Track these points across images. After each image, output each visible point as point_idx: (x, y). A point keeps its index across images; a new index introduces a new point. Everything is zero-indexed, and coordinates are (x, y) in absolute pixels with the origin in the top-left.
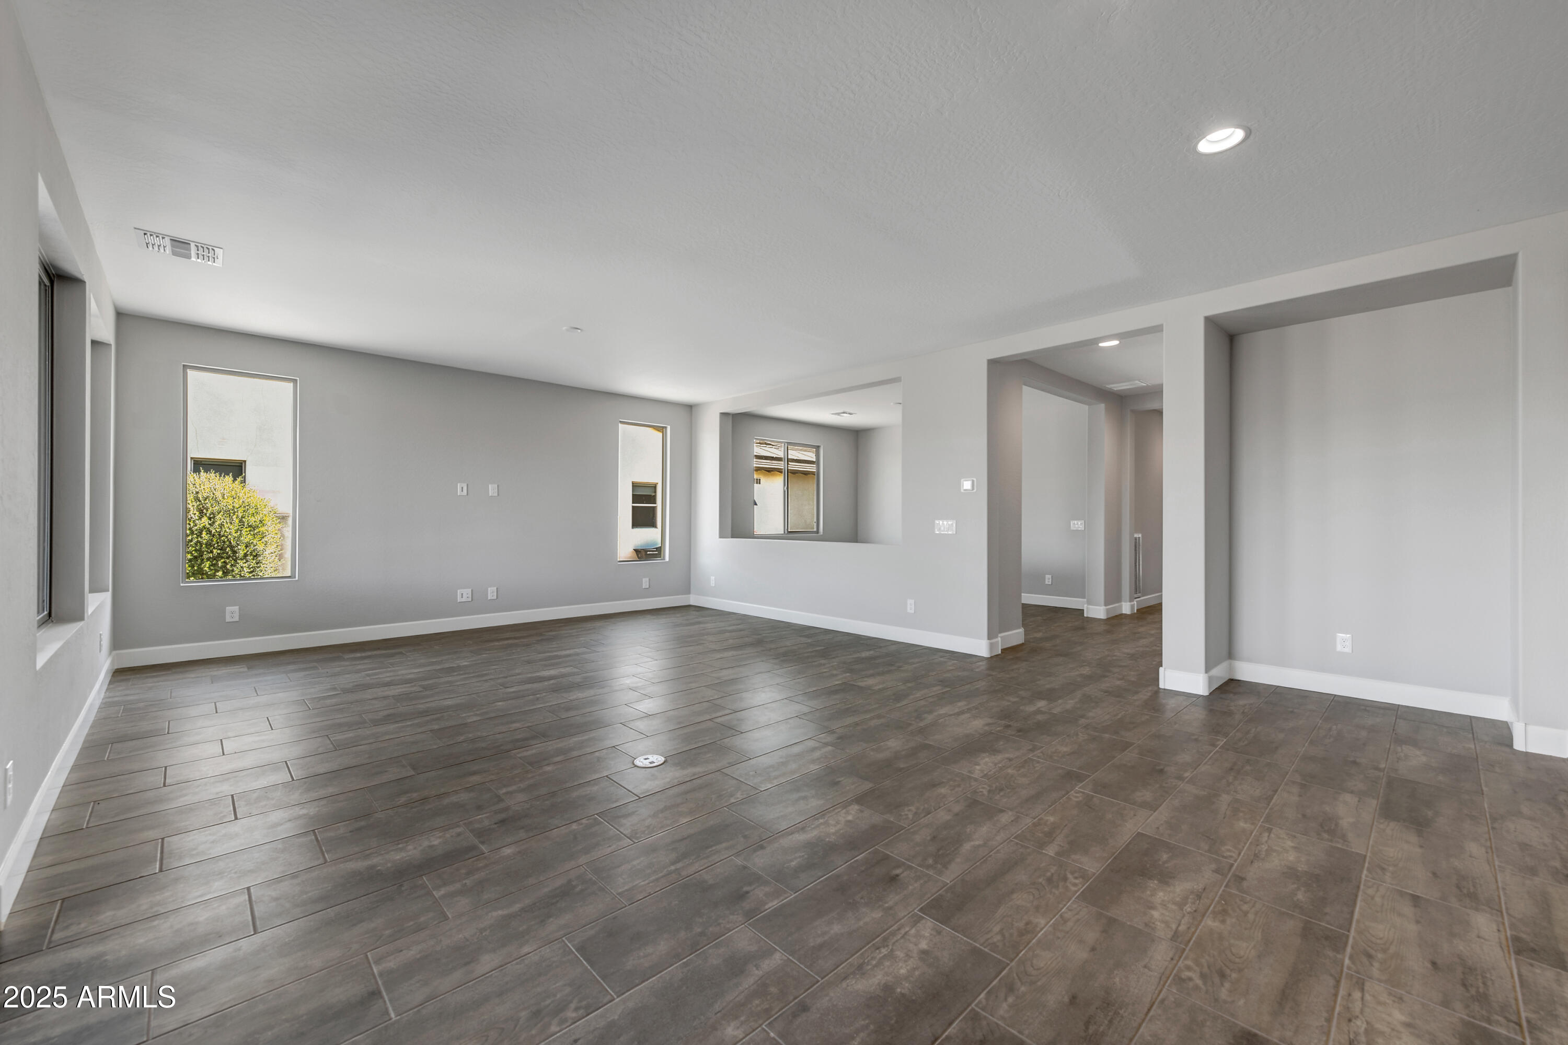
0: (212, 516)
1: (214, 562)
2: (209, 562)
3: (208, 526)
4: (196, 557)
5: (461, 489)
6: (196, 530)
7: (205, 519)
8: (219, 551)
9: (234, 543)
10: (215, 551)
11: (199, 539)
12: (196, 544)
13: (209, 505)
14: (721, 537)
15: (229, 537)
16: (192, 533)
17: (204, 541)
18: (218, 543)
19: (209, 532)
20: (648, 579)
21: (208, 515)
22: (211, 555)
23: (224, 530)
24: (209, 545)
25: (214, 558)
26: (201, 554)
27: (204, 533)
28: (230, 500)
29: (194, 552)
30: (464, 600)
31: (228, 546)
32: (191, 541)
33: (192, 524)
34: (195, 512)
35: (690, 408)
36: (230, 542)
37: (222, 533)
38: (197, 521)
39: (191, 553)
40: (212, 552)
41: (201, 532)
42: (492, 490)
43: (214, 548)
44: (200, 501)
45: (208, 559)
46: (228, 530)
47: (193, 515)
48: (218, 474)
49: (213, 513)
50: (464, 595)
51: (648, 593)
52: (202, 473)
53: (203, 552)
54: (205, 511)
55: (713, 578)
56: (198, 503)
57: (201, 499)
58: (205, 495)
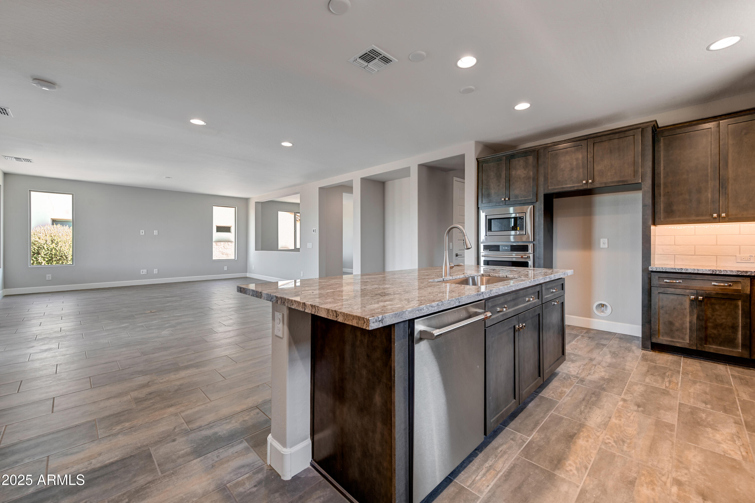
0: (57, 243)
1: (58, 262)
2: (55, 262)
3: (55, 247)
4: (50, 260)
5: (142, 232)
6: (50, 249)
7: (54, 244)
8: (60, 257)
9: (66, 254)
10: (58, 257)
11: (51, 252)
12: (50, 254)
13: (56, 239)
14: (256, 250)
15: (64, 251)
16: (48, 250)
17: (54, 254)
18: (59, 254)
19: (55, 249)
20: (226, 267)
21: (55, 243)
22: (56, 259)
23: (62, 249)
24: (55, 255)
25: (58, 260)
26: (52, 258)
27: (53, 250)
28: (65, 237)
29: (49, 258)
30: (144, 273)
31: (64, 255)
32: (48, 253)
33: (48, 247)
34: (50, 241)
35: (247, 200)
36: (65, 254)
37: (61, 250)
38: (50, 245)
39: (48, 258)
40: (57, 258)
41: (52, 249)
42: (156, 232)
43: (58, 256)
44: (52, 237)
45: (55, 261)
46: (64, 249)
47: (48, 243)
48: (61, 226)
49: (57, 242)
50: (143, 272)
51: (226, 272)
52: (54, 225)
53: (53, 258)
54: (54, 241)
55: (253, 266)
56: (51, 238)
57: (52, 236)
58: (54, 234)
